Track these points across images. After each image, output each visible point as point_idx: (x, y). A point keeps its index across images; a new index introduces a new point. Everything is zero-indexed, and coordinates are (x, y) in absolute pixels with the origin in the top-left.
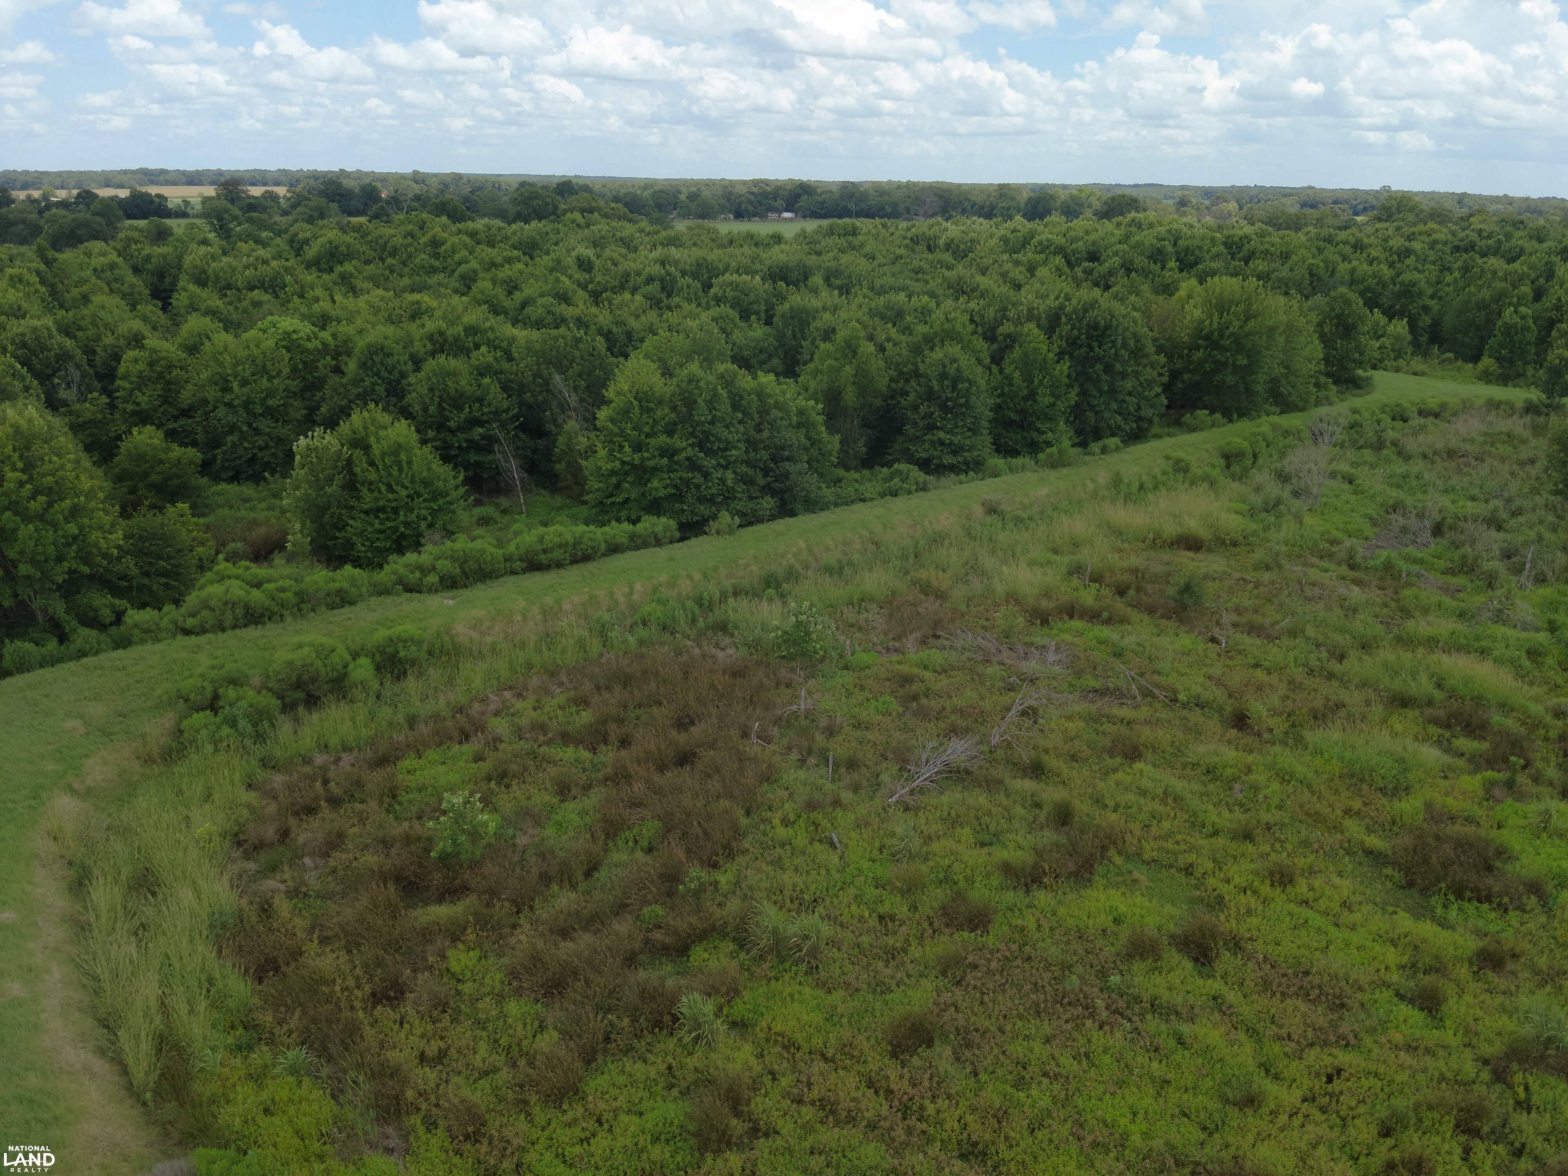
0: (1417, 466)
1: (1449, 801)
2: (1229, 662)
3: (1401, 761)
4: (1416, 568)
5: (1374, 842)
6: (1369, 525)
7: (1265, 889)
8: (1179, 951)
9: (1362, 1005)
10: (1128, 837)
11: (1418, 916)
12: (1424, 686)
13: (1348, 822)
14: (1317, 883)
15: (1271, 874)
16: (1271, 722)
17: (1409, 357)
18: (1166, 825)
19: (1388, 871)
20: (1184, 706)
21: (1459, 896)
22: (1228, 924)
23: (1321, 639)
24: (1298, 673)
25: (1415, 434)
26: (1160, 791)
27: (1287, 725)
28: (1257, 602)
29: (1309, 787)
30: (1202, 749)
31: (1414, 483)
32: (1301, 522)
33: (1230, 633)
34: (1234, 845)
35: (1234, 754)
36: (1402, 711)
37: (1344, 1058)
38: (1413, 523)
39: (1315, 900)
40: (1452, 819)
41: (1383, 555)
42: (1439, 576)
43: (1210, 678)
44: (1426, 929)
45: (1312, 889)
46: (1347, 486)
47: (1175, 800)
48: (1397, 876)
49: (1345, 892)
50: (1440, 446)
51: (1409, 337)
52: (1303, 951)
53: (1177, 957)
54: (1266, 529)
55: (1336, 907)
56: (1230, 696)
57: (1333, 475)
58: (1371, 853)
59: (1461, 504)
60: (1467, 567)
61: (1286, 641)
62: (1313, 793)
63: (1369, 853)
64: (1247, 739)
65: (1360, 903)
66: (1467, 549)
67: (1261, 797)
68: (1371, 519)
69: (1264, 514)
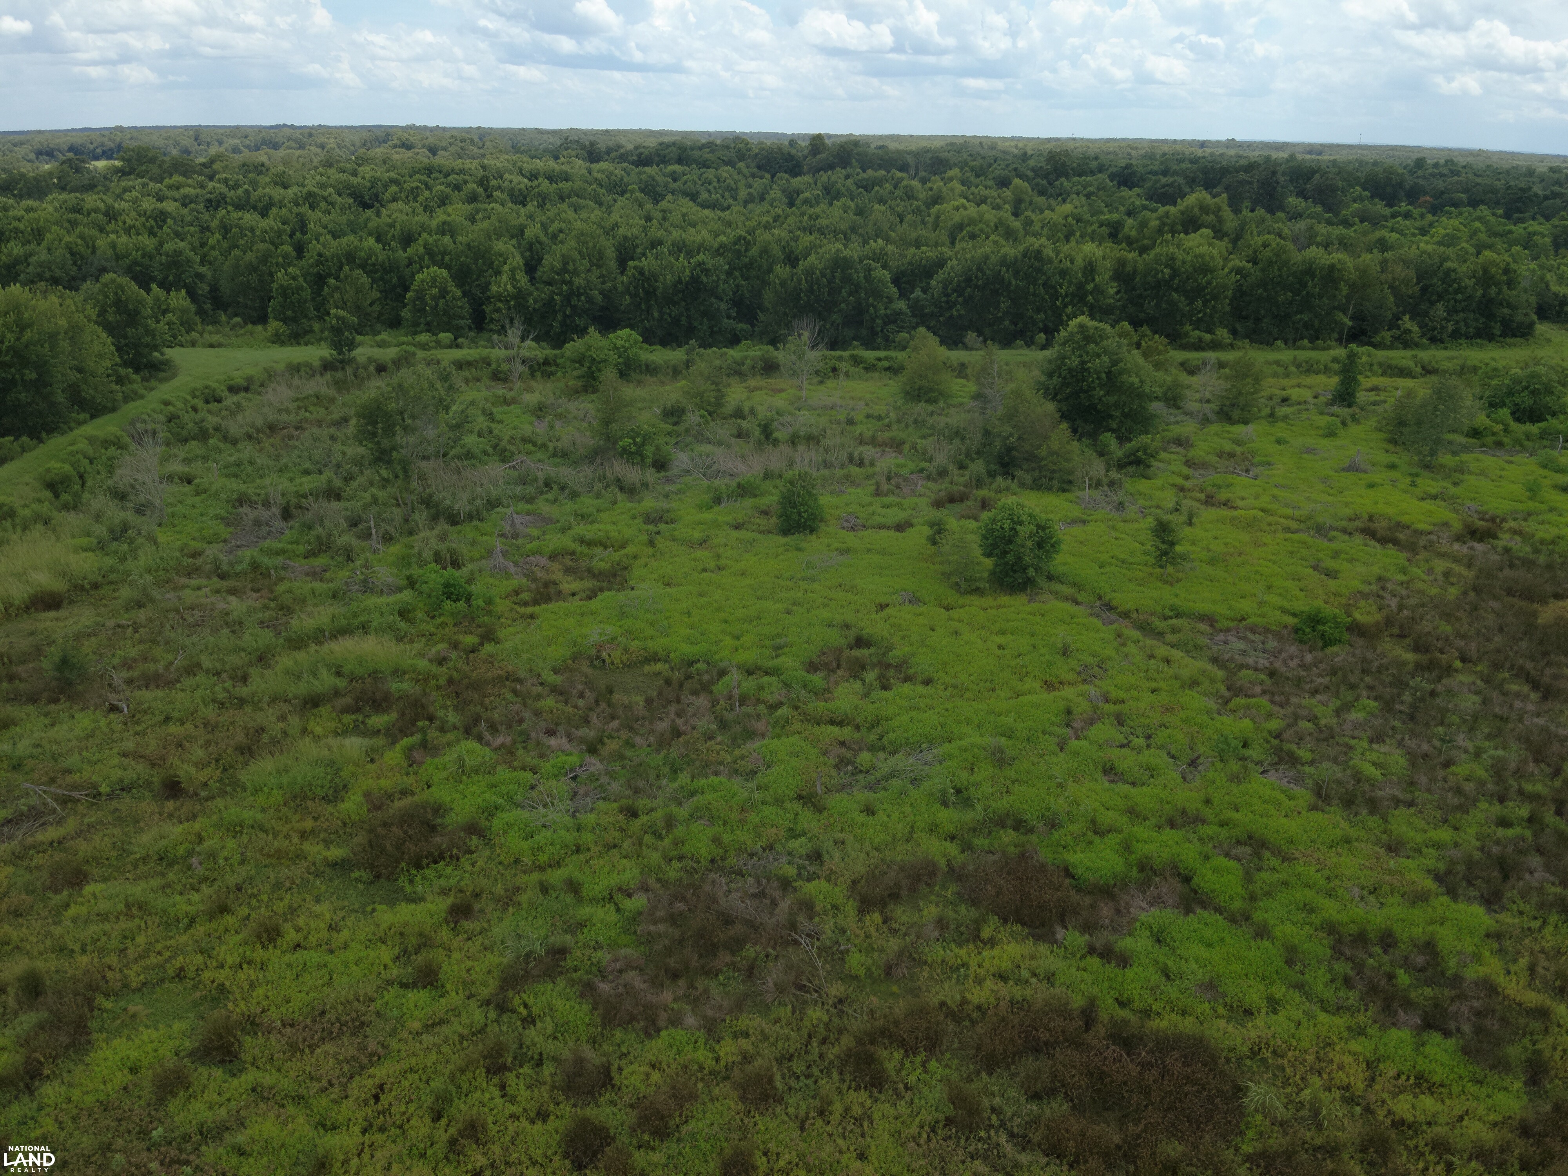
0: (247, 450)
1: (383, 782)
2: (138, 728)
3: (331, 763)
4: (279, 560)
5: (336, 853)
6: (222, 527)
7: (259, 954)
8: (203, 1064)
9: (378, 1014)
10: (109, 975)
11: (391, 903)
12: (327, 680)
13: (307, 846)
14: (301, 922)
15: (259, 937)
16: (203, 776)
17: (200, 327)
18: (141, 939)
19: (356, 874)
20: (111, 796)
21: (419, 867)
22: (238, 1008)
23: (218, 666)
24: (210, 712)
25: (233, 414)
26: (121, 907)
27: (218, 772)
28: (141, 647)
29: (262, 829)
30: (145, 838)
31: (250, 469)
32: (156, 543)
33: (128, 693)
34: (214, 925)
35: (179, 829)
36: (315, 711)
37: (380, 1072)
38: (263, 513)
39: (306, 938)
40: (390, 797)
41: (247, 554)
42: (303, 561)
43: (125, 755)
44: (405, 913)
45: (298, 930)
46: (188, 488)
47: (140, 908)
48: (365, 875)
49: (328, 916)
50: (259, 422)
51: (193, 308)
52: (312, 995)
53: (203, 1070)
54: (123, 560)
55: (325, 935)
56: (153, 765)
57: (170, 478)
58: (336, 864)
59: (298, 481)
60: (323, 546)
61: (188, 682)
62: (266, 832)
63: (334, 865)
64: (188, 806)
65: (343, 918)
66: (319, 530)
67: (221, 862)
68: (222, 519)
69: (115, 544)
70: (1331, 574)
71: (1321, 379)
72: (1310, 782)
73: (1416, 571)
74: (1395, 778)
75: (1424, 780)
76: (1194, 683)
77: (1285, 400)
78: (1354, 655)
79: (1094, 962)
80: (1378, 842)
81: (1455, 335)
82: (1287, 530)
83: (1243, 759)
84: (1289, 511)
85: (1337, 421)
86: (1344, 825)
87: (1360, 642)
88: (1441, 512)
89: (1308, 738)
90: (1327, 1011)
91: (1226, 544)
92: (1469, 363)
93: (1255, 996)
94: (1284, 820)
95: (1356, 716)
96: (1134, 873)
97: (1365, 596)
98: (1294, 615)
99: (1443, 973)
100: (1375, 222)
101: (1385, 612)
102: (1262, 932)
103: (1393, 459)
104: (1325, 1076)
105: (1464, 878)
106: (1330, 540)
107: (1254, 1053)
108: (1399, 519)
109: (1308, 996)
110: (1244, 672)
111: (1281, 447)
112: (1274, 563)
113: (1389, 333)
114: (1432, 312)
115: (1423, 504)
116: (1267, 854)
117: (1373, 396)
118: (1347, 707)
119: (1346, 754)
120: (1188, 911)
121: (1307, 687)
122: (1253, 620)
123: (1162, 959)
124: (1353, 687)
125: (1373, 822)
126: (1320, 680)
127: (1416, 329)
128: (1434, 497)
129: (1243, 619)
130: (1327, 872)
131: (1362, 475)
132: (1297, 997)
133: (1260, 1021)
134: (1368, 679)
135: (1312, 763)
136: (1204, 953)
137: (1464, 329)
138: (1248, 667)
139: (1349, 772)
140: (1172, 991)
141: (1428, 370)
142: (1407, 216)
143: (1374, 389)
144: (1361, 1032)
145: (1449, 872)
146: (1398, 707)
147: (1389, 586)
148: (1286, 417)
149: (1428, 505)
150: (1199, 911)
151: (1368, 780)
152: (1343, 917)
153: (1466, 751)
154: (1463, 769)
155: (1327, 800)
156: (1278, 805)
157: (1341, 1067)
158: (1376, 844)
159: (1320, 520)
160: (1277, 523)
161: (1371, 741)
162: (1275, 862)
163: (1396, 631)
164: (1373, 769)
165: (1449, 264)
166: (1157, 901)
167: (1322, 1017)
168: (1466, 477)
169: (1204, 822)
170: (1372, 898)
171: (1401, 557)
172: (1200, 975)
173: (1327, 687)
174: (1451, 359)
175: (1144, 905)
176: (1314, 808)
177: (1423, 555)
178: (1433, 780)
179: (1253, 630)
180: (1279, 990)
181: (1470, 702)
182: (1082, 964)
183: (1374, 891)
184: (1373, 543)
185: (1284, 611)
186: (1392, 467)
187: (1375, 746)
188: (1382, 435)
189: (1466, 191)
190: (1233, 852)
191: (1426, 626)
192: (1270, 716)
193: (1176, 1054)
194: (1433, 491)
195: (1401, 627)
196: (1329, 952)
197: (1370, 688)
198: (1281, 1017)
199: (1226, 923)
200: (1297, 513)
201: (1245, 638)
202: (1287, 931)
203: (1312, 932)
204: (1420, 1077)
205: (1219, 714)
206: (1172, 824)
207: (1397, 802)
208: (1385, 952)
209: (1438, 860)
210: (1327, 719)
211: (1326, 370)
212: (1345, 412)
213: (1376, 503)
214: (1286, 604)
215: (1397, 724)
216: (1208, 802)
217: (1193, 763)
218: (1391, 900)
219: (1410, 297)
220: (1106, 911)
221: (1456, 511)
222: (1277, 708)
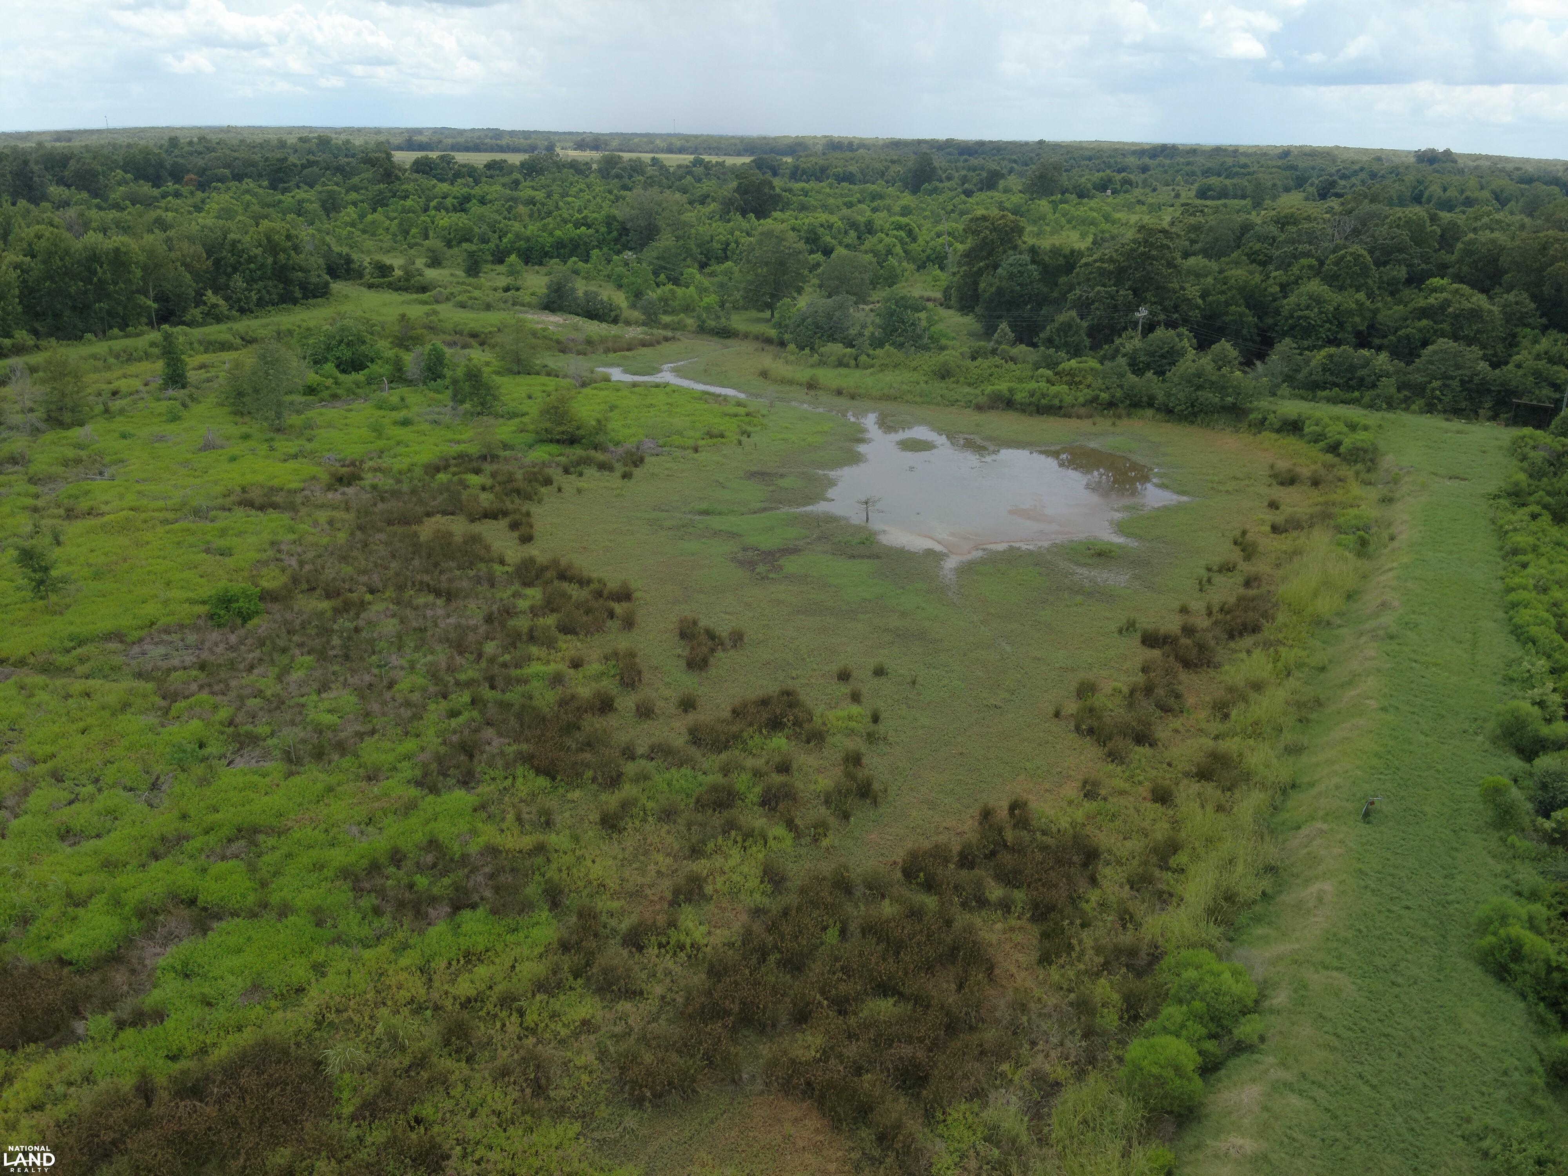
70: (224, 553)
71: (145, 367)
72: (277, 753)
73: (302, 527)
74: (351, 716)
75: (376, 707)
76: (125, 706)
77: (115, 393)
78: (275, 621)
79: (129, 1034)
80: (358, 778)
81: (261, 303)
82: (165, 522)
83: (204, 759)
84: (161, 504)
85: (177, 403)
86: (322, 776)
87: (275, 607)
88: (307, 468)
89: (261, 713)
90: (369, 947)
91: (106, 554)
92: (283, 328)
93: (300, 972)
94: (265, 799)
95: (297, 675)
96: (135, 924)
97: (265, 563)
98: (204, 603)
99: (452, 860)
100: (149, 203)
101: (289, 572)
102: (285, 910)
103: (245, 429)
104: (389, 1003)
105: (439, 773)
106: (212, 521)
107: (319, 1023)
108: (271, 483)
109: (348, 944)
110: (174, 675)
111: (129, 441)
112: (164, 558)
113: (198, 310)
114: (232, 284)
115: (287, 464)
116: (261, 838)
117: (203, 374)
118: (286, 670)
119: (300, 713)
120: (205, 930)
121: (241, 666)
122: (162, 622)
123: (197, 991)
124: (284, 651)
125: (346, 762)
126: (251, 656)
127: (221, 302)
128: (295, 457)
129: (152, 624)
130: (323, 826)
131: (221, 451)
132: (338, 949)
133: (313, 992)
134: (296, 638)
135: (272, 734)
136: (235, 961)
137: (267, 297)
138: (175, 669)
139: (309, 728)
140: (220, 1015)
141: (248, 341)
142: (177, 195)
143: (202, 366)
144: (405, 946)
145: (425, 775)
146: (331, 653)
147: (283, 547)
148: (122, 411)
149: (292, 465)
150: (215, 925)
151: (329, 727)
152: (352, 858)
153: (402, 668)
154: (403, 686)
155: (299, 761)
156: (255, 787)
157: (400, 987)
158: (356, 780)
159: (195, 503)
160: (153, 518)
161: (319, 692)
162: (272, 841)
163: (305, 586)
164: (329, 716)
165: (232, 236)
166: (171, 938)
167: (367, 954)
168: (316, 432)
169: (187, 838)
170: (370, 829)
171: (285, 518)
172: (240, 983)
173: (261, 660)
174: (265, 326)
175: (158, 950)
176: (291, 774)
177: (303, 511)
178: (384, 703)
179: (167, 631)
180: (319, 954)
181: (390, 626)
182: (117, 1044)
183: (370, 821)
184: (253, 512)
185: (192, 602)
186: (246, 437)
187: (324, 695)
188: (228, 409)
189: (227, 166)
190: (228, 853)
191: (329, 574)
192: (216, 707)
193: (247, 1070)
194: (292, 451)
195: (308, 581)
196: (351, 894)
197: (301, 645)
198: (331, 977)
199: (246, 922)
200: (170, 503)
201: (162, 642)
202: (308, 897)
203: (329, 885)
204: (467, 955)
205: (163, 726)
206: (156, 857)
207: (361, 736)
208: (399, 868)
209: (413, 769)
210: (271, 687)
211: (147, 356)
212: (181, 393)
213: (243, 475)
214: (191, 595)
215: (336, 668)
216: (184, 817)
217: (154, 786)
218: (386, 822)
219: (206, 272)
220: (119, 977)
221: (320, 464)
222: (219, 698)
